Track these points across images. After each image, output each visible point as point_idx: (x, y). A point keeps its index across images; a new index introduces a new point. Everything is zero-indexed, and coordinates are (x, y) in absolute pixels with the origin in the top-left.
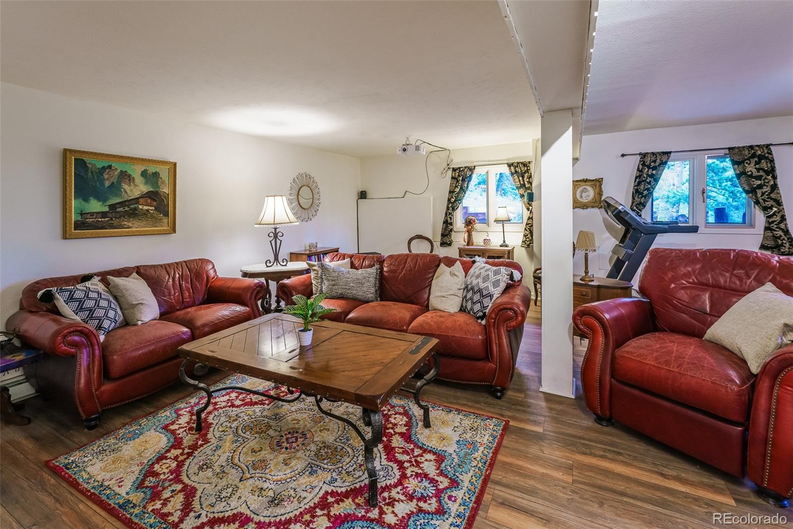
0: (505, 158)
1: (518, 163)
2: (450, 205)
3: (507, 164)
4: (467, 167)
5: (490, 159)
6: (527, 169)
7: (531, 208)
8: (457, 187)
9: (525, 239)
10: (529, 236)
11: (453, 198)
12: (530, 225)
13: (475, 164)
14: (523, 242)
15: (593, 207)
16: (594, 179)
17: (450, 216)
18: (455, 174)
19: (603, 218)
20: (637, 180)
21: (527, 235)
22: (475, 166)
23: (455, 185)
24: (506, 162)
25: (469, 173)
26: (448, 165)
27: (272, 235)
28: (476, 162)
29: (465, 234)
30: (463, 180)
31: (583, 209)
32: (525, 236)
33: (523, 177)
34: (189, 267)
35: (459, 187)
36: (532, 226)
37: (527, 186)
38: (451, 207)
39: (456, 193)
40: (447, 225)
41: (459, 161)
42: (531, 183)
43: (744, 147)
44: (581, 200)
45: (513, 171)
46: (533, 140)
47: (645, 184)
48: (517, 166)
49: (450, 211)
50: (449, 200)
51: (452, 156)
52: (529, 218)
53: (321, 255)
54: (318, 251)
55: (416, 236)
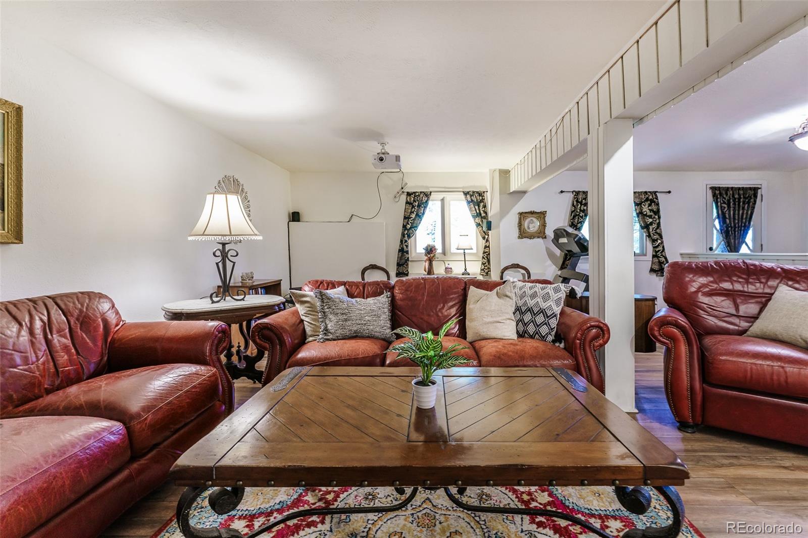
0: (461, 186)
1: (474, 192)
2: (406, 232)
3: (463, 192)
4: (423, 192)
5: (447, 186)
6: (482, 199)
7: (486, 237)
8: (413, 212)
9: (483, 267)
10: (487, 264)
11: (409, 224)
12: (487, 253)
13: (431, 190)
14: (481, 270)
15: (538, 237)
16: (539, 211)
17: (406, 244)
18: (410, 199)
19: (546, 247)
20: (573, 214)
21: (485, 263)
22: (431, 192)
23: (410, 211)
24: (461, 190)
25: (425, 199)
26: (402, 188)
27: (218, 253)
28: (432, 187)
29: (425, 262)
30: (419, 206)
31: (530, 239)
32: (483, 264)
33: (479, 207)
34: (63, 307)
35: (415, 213)
36: (489, 254)
37: (483, 215)
38: (407, 234)
39: (412, 219)
40: (402, 254)
41: (413, 186)
42: (486, 213)
43: (641, 192)
44: (528, 231)
45: (469, 199)
46: (490, 170)
47: (578, 218)
48: (473, 195)
49: (405, 238)
50: (404, 227)
51: (406, 180)
52: (486, 247)
53: (259, 289)
54: (254, 284)
55: (370, 265)
